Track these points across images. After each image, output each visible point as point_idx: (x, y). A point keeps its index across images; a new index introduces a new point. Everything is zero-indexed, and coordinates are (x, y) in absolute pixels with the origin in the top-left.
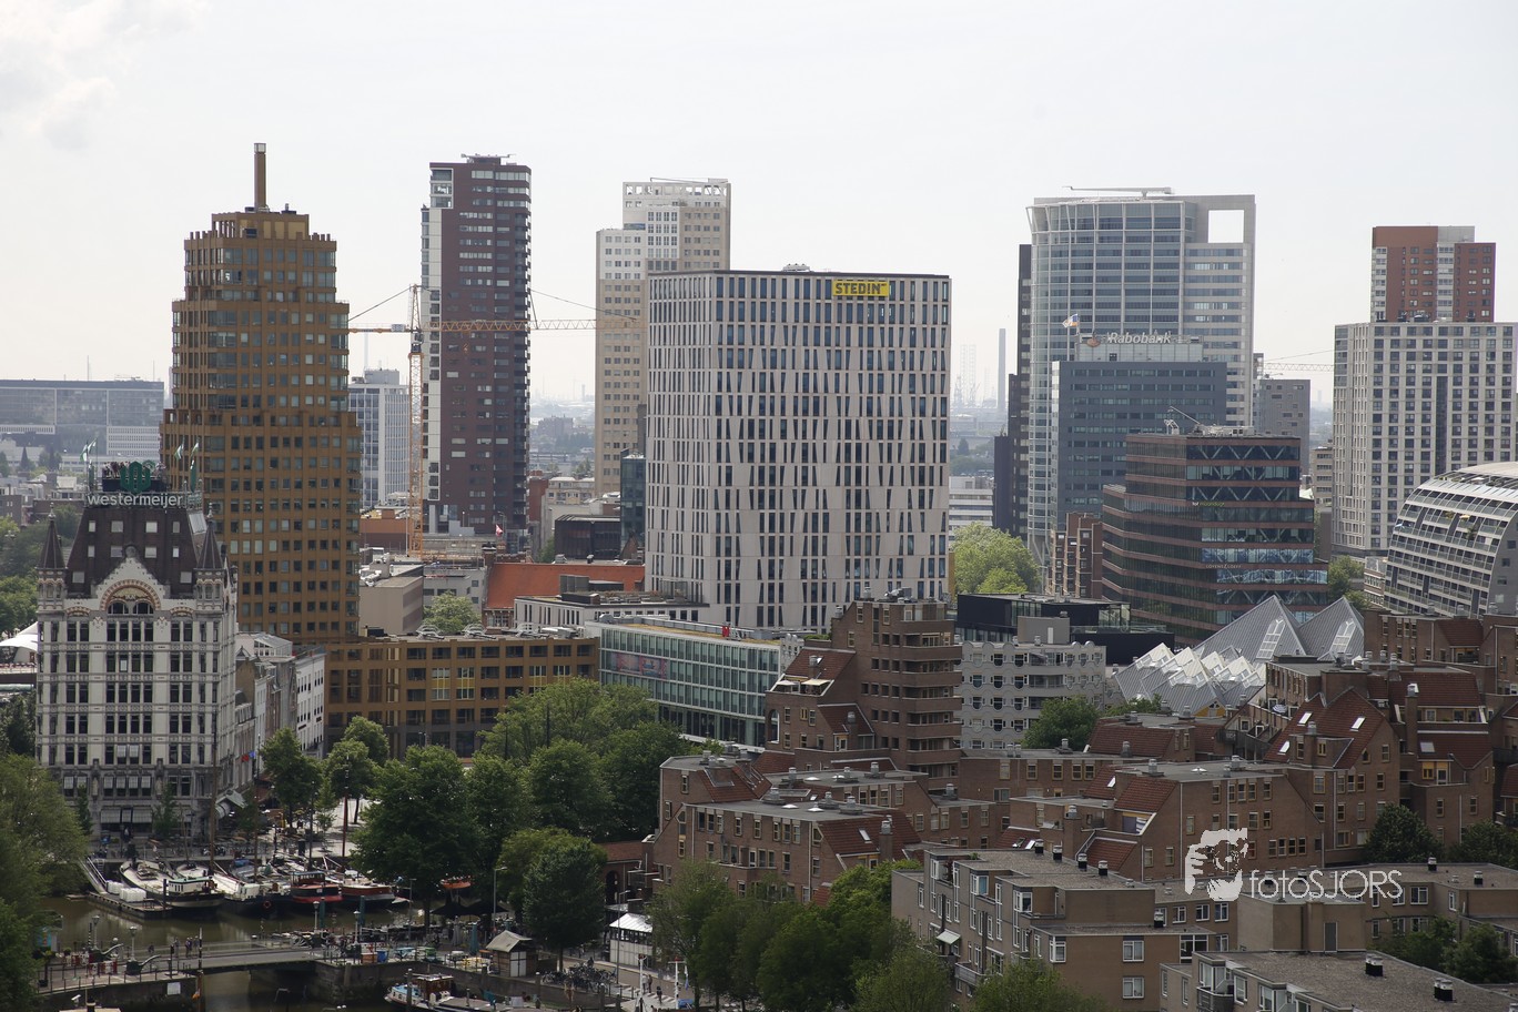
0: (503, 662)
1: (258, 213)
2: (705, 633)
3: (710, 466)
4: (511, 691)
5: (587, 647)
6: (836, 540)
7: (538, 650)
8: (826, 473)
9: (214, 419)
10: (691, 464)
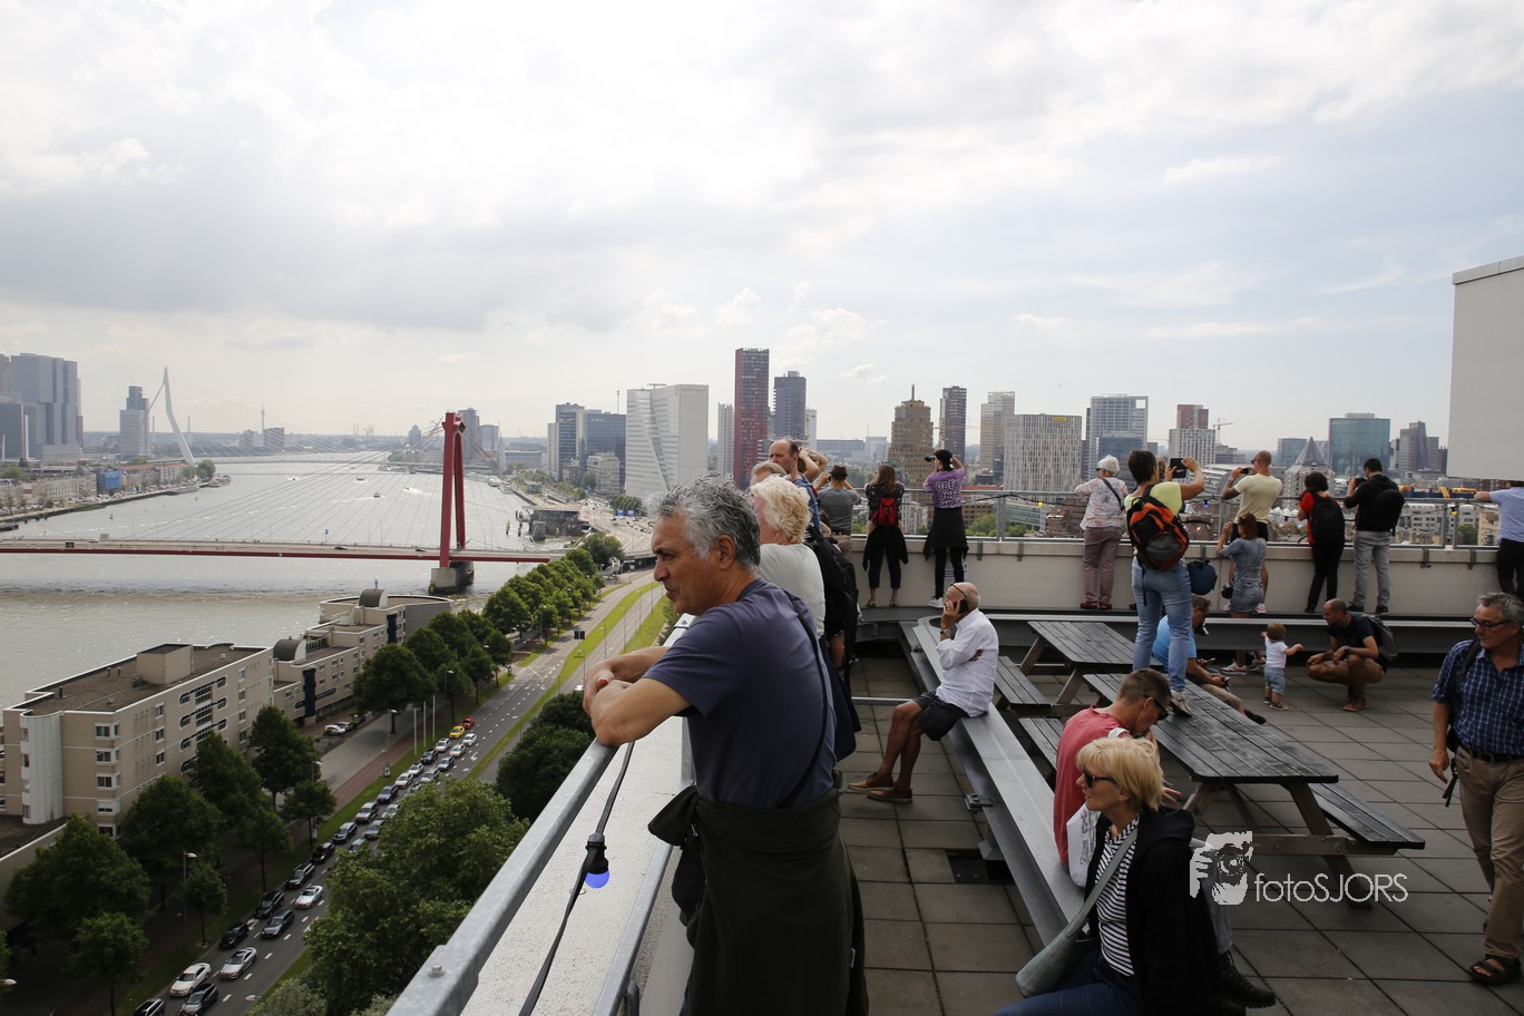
0: (970, 509)
1: (912, 401)
2: (1020, 503)
3: (1021, 462)
4: (972, 517)
5: (990, 506)
6: (1052, 481)
7: (978, 507)
8: (1050, 464)
9: (902, 450)
10: (1016, 462)
